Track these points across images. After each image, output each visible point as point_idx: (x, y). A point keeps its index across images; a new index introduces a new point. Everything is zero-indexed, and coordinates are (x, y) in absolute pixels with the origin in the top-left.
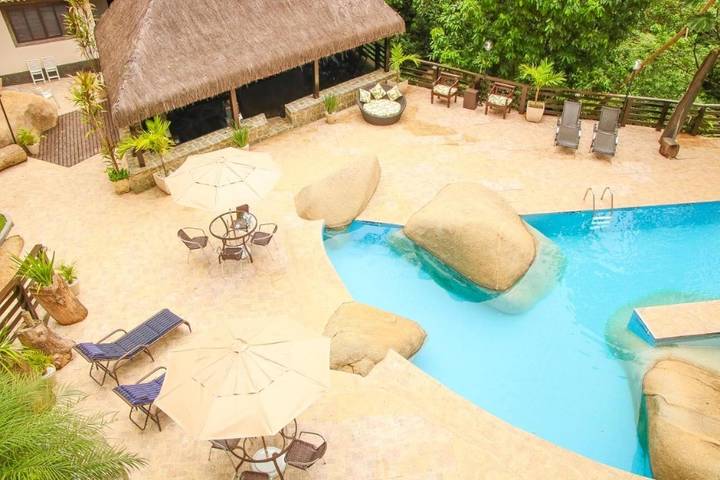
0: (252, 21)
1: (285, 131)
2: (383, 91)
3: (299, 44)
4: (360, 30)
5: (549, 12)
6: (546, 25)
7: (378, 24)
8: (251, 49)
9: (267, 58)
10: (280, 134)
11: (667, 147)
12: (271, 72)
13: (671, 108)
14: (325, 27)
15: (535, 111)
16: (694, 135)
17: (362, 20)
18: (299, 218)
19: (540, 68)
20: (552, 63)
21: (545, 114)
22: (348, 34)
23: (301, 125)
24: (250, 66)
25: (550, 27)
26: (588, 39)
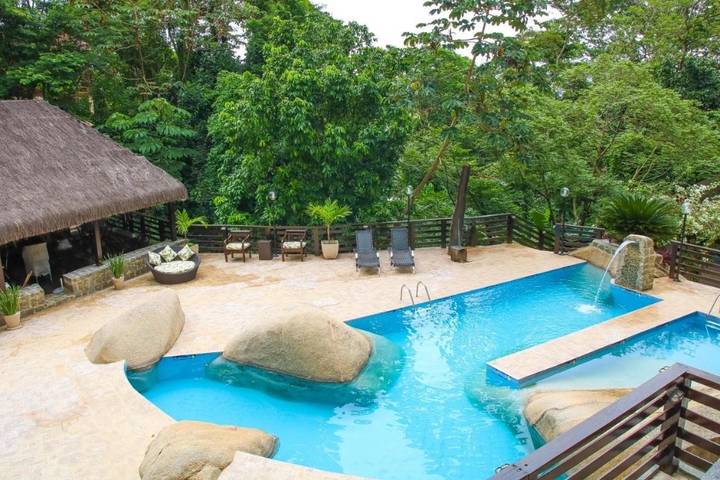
0: (17, 181)
1: (65, 301)
2: (173, 252)
3: (74, 203)
4: (141, 192)
5: (322, 158)
6: (322, 168)
7: (160, 188)
8: (19, 206)
9: (39, 214)
10: (59, 304)
11: (457, 253)
12: (44, 229)
13: (449, 225)
14: (103, 189)
15: (330, 247)
16: (474, 246)
17: (143, 184)
18: (92, 365)
19: (326, 207)
20: (335, 201)
21: (340, 252)
22: (129, 196)
23: (85, 294)
24: (18, 221)
25: (327, 170)
26: (362, 177)
